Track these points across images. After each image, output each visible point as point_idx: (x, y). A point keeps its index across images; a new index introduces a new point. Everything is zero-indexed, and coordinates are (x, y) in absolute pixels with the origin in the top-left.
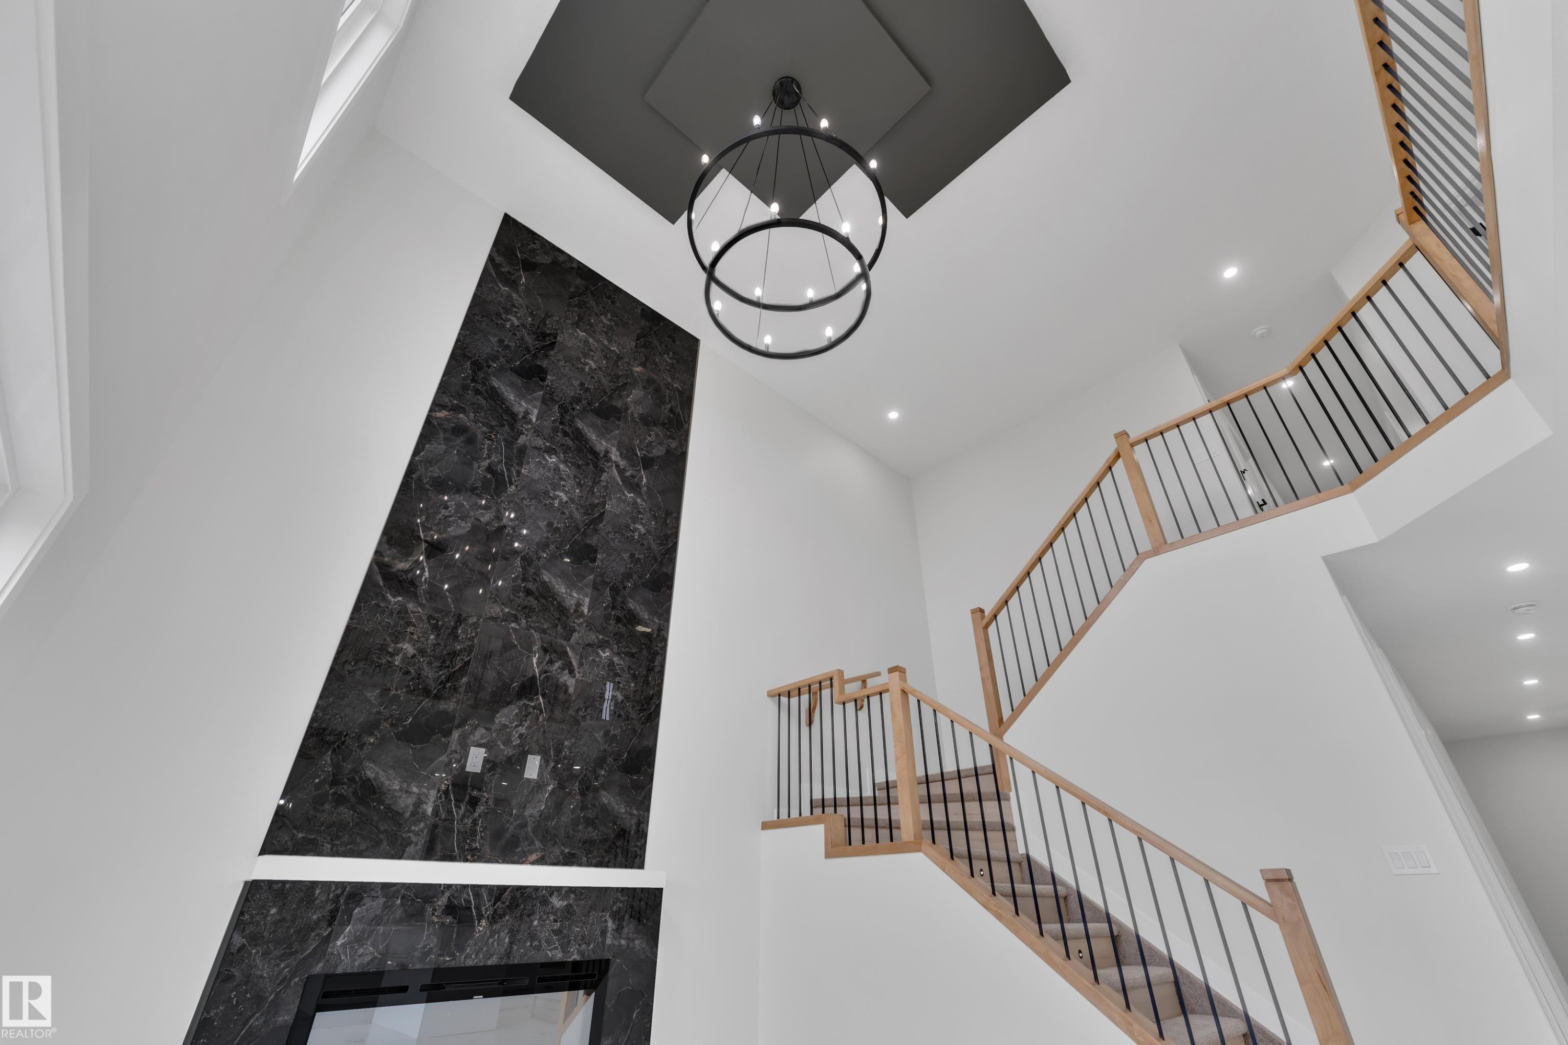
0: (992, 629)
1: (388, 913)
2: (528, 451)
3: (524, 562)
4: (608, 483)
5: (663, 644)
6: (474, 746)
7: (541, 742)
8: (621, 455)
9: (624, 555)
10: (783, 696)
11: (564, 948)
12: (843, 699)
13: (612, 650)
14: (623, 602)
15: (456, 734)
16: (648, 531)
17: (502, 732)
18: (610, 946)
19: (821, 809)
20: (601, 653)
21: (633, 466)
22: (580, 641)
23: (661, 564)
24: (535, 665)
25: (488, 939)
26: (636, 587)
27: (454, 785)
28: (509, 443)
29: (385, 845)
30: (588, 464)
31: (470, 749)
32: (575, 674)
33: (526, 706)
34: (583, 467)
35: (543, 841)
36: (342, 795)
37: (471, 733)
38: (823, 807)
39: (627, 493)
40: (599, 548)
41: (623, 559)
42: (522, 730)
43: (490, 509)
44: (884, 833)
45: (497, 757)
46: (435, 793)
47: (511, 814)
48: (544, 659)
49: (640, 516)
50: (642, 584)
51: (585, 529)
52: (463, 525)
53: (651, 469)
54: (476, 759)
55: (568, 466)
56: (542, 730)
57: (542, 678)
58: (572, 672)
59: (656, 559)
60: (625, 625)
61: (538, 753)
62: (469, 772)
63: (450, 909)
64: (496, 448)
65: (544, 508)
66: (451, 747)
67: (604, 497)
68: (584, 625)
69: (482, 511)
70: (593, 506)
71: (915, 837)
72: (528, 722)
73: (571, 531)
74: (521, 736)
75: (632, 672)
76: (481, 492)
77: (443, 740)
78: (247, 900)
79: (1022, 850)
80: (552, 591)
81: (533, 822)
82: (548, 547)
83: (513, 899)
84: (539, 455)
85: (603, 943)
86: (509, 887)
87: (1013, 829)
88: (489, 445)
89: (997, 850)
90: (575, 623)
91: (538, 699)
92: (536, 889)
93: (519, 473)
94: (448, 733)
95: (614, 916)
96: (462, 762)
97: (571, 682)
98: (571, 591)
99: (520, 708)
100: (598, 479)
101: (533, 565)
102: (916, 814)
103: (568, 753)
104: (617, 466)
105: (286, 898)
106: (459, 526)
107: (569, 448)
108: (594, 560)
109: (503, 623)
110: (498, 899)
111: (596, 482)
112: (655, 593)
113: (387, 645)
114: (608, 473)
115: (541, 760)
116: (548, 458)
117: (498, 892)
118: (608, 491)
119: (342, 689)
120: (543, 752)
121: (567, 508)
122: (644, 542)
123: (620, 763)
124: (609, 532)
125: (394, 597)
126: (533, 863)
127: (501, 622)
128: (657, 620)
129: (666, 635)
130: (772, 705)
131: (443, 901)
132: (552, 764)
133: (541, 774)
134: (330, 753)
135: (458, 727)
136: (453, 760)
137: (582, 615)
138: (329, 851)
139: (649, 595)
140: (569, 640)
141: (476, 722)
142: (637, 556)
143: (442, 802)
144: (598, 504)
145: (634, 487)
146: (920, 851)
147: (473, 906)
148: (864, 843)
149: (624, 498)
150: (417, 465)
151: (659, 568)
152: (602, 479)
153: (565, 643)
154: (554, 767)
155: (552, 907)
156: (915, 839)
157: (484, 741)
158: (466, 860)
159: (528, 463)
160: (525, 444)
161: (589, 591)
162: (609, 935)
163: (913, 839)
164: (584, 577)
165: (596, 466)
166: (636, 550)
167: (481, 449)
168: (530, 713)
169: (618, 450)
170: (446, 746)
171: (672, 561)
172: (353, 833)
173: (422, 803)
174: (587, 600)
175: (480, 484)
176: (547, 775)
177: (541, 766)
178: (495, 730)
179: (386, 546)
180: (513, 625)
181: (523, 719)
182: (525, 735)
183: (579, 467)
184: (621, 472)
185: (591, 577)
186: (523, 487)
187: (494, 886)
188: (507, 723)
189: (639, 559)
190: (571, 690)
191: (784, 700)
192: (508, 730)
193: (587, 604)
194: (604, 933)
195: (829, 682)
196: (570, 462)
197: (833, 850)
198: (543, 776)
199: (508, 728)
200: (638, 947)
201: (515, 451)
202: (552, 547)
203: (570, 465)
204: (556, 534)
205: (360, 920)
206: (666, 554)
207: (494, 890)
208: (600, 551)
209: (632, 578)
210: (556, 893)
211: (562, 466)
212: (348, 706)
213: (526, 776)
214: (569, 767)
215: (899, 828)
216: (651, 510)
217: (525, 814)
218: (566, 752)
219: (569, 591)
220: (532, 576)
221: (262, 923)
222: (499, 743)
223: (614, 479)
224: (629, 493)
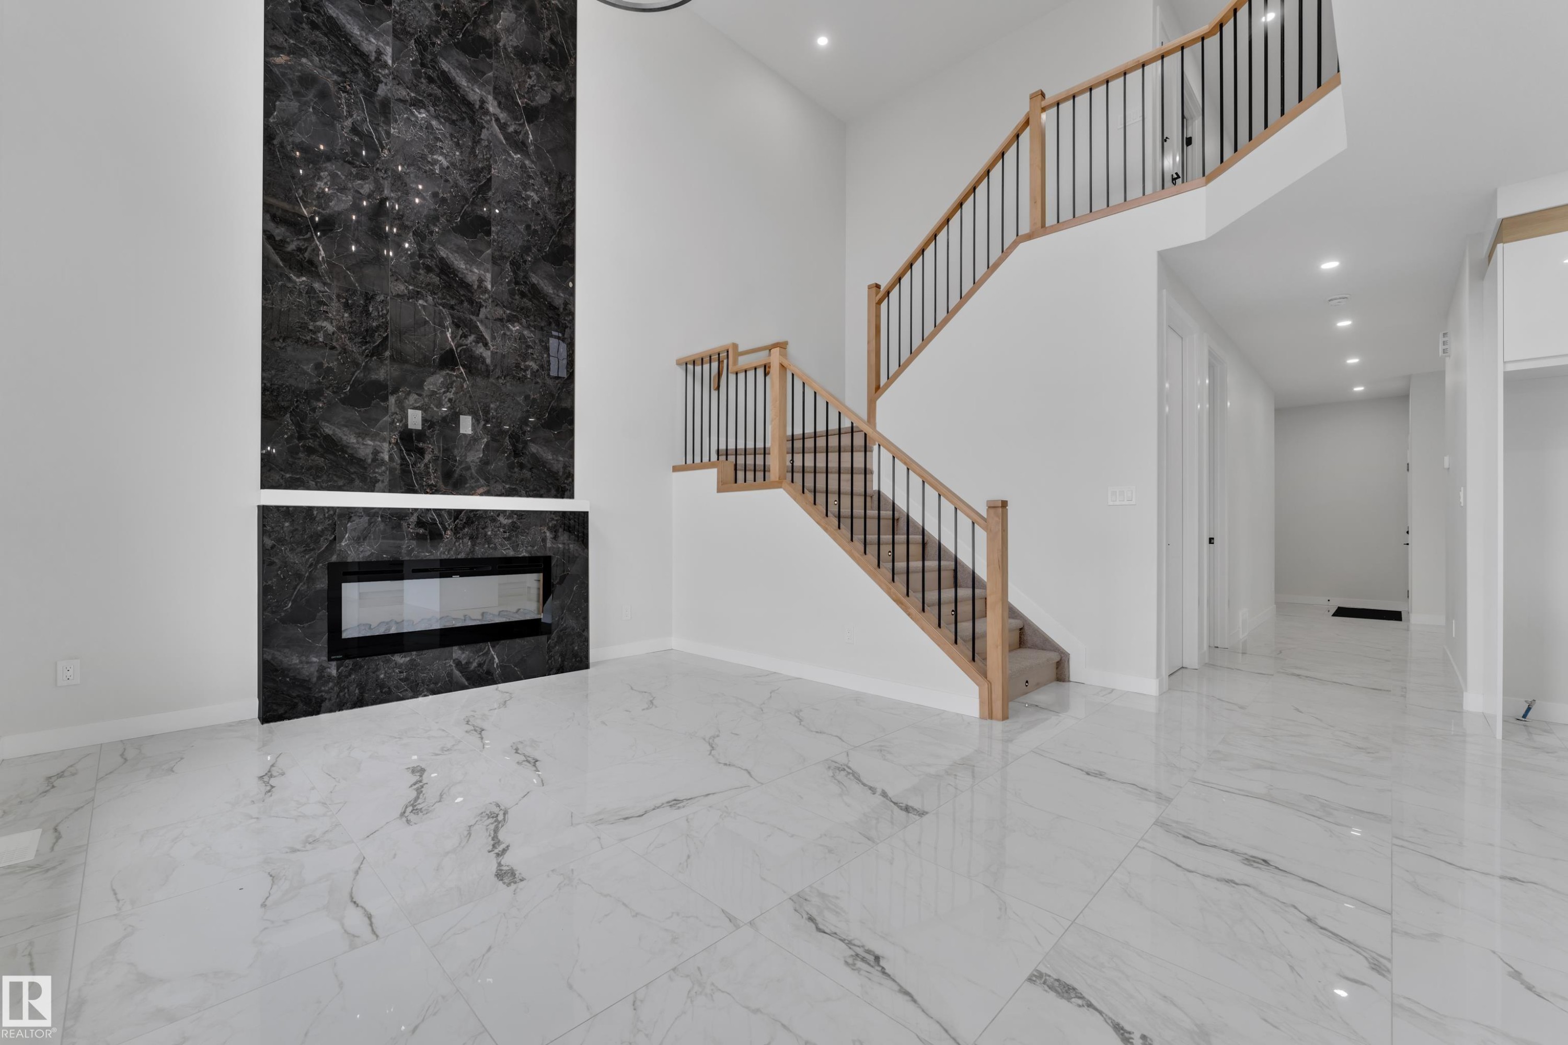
0: (884, 305)
1: (373, 526)
2: (392, 105)
3: (417, 237)
4: (489, 142)
5: (571, 317)
6: (411, 409)
7: (470, 405)
8: (499, 104)
9: (519, 227)
10: (690, 364)
11: (515, 547)
12: (735, 369)
13: (521, 324)
14: (526, 277)
15: (392, 400)
16: (542, 199)
17: (433, 397)
18: (550, 548)
19: (725, 457)
20: (511, 327)
21: (516, 118)
22: (489, 316)
23: (560, 235)
24: (450, 339)
25: (455, 543)
26: (536, 261)
27: (401, 439)
28: (370, 95)
29: (357, 482)
30: (463, 119)
31: (407, 411)
32: (489, 346)
33: (450, 376)
34: (458, 123)
35: (487, 480)
36: (310, 447)
37: (405, 398)
38: (727, 455)
39: (513, 154)
40: (492, 220)
41: (519, 231)
42: (450, 395)
43: (367, 179)
44: (760, 475)
45: (433, 417)
46: (388, 445)
47: (456, 461)
48: (457, 333)
49: (531, 181)
50: (542, 257)
51: (473, 199)
52: (344, 198)
53: (536, 122)
54: (415, 419)
55: (441, 123)
56: (468, 395)
57: (458, 351)
58: (486, 345)
59: (554, 231)
60: (530, 300)
61: (468, 414)
62: (411, 430)
63: (420, 524)
64: (355, 103)
65: (425, 175)
66: (391, 409)
67: (488, 160)
68: (490, 300)
69: (359, 182)
70: (478, 172)
71: (779, 478)
72: (454, 389)
73: (459, 201)
74: (450, 400)
75: (544, 344)
76: (353, 159)
77: (382, 404)
78: (264, 517)
79: (875, 488)
80: (451, 267)
81: (476, 466)
82: (438, 221)
83: (468, 518)
84: (406, 109)
85: (545, 546)
86: (463, 510)
87: (872, 473)
88: (346, 99)
89: (859, 487)
90: (480, 298)
91: (459, 369)
92: (486, 511)
93: (388, 134)
94: (386, 399)
95: (550, 529)
96: (404, 421)
97: (487, 355)
98: (471, 266)
99: (444, 377)
100: (477, 138)
101: (427, 240)
102: (782, 460)
103: (495, 414)
104: (497, 120)
105: (293, 516)
106: (339, 200)
107: (437, 99)
108: (488, 233)
109: (411, 301)
110: (456, 518)
111: (476, 142)
112: (557, 267)
113: (306, 323)
114: (488, 129)
115: (472, 419)
116: (416, 113)
117: (456, 514)
118: (491, 153)
119: (279, 363)
120: (473, 413)
121: (450, 175)
122: (539, 211)
123: (543, 421)
124: (500, 201)
125: (298, 277)
126: (481, 495)
127: (408, 299)
128: (562, 295)
129: (572, 309)
130: (680, 372)
131: (414, 519)
132: (483, 423)
133: (474, 428)
134: (288, 415)
135: (393, 393)
136: (396, 420)
137: (486, 291)
138: (314, 486)
139: (550, 269)
140: (478, 315)
141: (408, 389)
142: (533, 227)
143: (394, 452)
144: (483, 168)
145: (521, 146)
146: (781, 487)
147: (438, 522)
148: (745, 482)
149: (510, 160)
150: (274, 128)
151: (559, 240)
152: (482, 137)
153: (474, 318)
154: (485, 425)
155: (500, 523)
156: (779, 479)
157: (418, 405)
158: (427, 493)
159: (396, 121)
160: (387, 95)
161: (489, 266)
162: (548, 541)
163: (777, 480)
164: (482, 252)
165: (473, 121)
166: (531, 221)
167: (339, 105)
168: (454, 381)
169: (495, 98)
170: (386, 409)
171: (572, 232)
172: (329, 474)
173: (379, 453)
174: (489, 276)
175: (349, 149)
176: (480, 432)
177: (473, 424)
178: (426, 396)
179: (273, 224)
180: (421, 302)
181: (449, 386)
182: (454, 399)
183: (453, 123)
184: (503, 127)
185: (489, 251)
186: (397, 151)
187: (451, 510)
188: (435, 390)
189: (535, 231)
190: (488, 361)
191: (690, 367)
192: (437, 396)
193: (489, 279)
194: (544, 540)
195: (726, 354)
196: (442, 117)
197: (722, 487)
198: (477, 432)
199: (437, 394)
200: (572, 549)
201: (377, 106)
202: (442, 220)
203: (443, 120)
204: (444, 206)
205: (354, 531)
206: (564, 225)
207: (451, 512)
208: (493, 223)
209: (531, 251)
210: (501, 515)
211: (434, 123)
212: (290, 377)
213: (462, 431)
214: (499, 425)
215: (769, 471)
216: (542, 173)
217: (467, 460)
218: (493, 413)
219: (468, 267)
220: (428, 251)
221: (282, 532)
222: (432, 406)
223: (496, 136)
224: (515, 154)
